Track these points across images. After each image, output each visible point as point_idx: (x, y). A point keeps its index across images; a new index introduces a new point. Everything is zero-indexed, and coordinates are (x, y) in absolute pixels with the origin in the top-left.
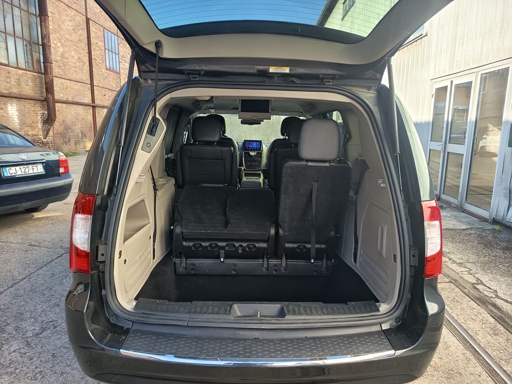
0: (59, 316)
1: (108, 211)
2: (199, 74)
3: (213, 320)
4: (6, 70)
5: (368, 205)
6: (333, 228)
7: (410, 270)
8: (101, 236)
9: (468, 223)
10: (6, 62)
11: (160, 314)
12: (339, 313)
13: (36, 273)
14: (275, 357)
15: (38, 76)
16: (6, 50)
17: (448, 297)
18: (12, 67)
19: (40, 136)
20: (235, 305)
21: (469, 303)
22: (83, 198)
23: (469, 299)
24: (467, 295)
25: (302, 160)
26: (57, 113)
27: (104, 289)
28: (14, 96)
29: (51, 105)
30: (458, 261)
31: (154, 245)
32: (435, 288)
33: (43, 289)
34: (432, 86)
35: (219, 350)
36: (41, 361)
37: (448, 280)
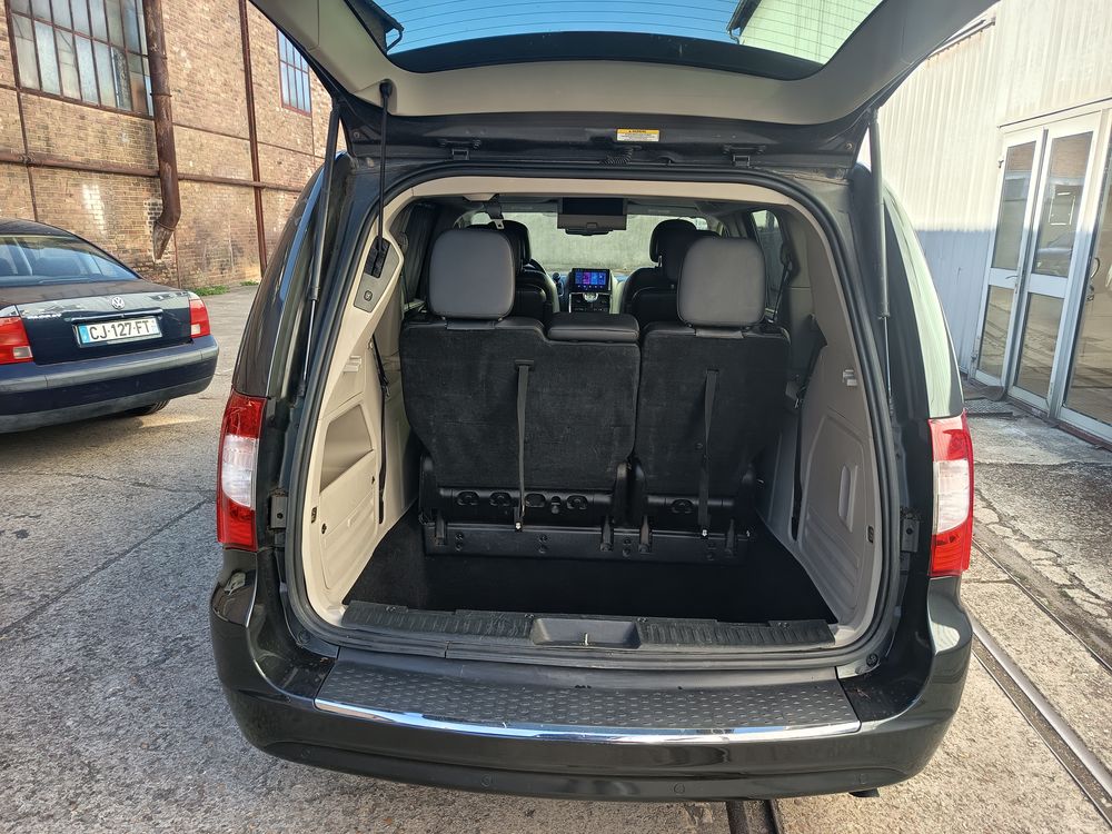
0: (196, 628)
1: (289, 428)
2: (471, 147)
3: (495, 649)
4: (75, 111)
5: (823, 419)
6: (750, 466)
7: (901, 560)
8: (276, 479)
9: (1066, 453)
10: (76, 95)
11: (392, 633)
12: (751, 643)
13: (149, 542)
14: (616, 725)
15: (142, 124)
16: (75, 69)
17: (1003, 614)
18: (89, 106)
19: (149, 253)
20: (539, 620)
21: (1048, 628)
22: (241, 403)
23: (1049, 619)
24: (1044, 610)
25: (682, 324)
26: (183, 203)
27: (284, 581)
28: (95, 167)
29: (169, 185)
30: (1033, 537)
31: (381, 495)
32: (952, 599)
33: (165, 573)
34: (1000, 142)
35: (506, 706)
36: (165, 715)
37: (1005, 577)
